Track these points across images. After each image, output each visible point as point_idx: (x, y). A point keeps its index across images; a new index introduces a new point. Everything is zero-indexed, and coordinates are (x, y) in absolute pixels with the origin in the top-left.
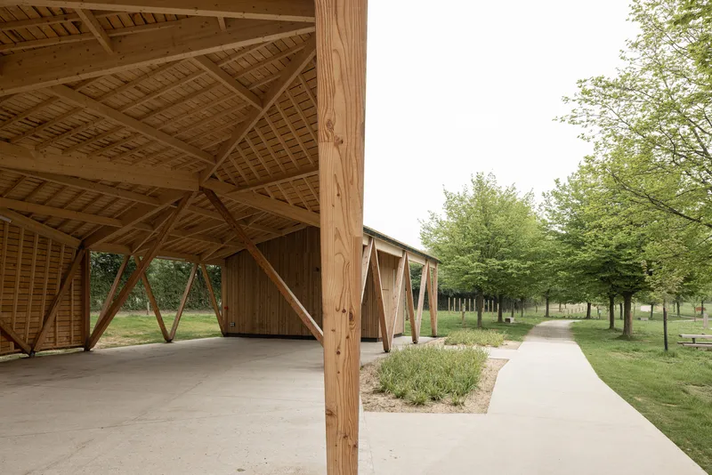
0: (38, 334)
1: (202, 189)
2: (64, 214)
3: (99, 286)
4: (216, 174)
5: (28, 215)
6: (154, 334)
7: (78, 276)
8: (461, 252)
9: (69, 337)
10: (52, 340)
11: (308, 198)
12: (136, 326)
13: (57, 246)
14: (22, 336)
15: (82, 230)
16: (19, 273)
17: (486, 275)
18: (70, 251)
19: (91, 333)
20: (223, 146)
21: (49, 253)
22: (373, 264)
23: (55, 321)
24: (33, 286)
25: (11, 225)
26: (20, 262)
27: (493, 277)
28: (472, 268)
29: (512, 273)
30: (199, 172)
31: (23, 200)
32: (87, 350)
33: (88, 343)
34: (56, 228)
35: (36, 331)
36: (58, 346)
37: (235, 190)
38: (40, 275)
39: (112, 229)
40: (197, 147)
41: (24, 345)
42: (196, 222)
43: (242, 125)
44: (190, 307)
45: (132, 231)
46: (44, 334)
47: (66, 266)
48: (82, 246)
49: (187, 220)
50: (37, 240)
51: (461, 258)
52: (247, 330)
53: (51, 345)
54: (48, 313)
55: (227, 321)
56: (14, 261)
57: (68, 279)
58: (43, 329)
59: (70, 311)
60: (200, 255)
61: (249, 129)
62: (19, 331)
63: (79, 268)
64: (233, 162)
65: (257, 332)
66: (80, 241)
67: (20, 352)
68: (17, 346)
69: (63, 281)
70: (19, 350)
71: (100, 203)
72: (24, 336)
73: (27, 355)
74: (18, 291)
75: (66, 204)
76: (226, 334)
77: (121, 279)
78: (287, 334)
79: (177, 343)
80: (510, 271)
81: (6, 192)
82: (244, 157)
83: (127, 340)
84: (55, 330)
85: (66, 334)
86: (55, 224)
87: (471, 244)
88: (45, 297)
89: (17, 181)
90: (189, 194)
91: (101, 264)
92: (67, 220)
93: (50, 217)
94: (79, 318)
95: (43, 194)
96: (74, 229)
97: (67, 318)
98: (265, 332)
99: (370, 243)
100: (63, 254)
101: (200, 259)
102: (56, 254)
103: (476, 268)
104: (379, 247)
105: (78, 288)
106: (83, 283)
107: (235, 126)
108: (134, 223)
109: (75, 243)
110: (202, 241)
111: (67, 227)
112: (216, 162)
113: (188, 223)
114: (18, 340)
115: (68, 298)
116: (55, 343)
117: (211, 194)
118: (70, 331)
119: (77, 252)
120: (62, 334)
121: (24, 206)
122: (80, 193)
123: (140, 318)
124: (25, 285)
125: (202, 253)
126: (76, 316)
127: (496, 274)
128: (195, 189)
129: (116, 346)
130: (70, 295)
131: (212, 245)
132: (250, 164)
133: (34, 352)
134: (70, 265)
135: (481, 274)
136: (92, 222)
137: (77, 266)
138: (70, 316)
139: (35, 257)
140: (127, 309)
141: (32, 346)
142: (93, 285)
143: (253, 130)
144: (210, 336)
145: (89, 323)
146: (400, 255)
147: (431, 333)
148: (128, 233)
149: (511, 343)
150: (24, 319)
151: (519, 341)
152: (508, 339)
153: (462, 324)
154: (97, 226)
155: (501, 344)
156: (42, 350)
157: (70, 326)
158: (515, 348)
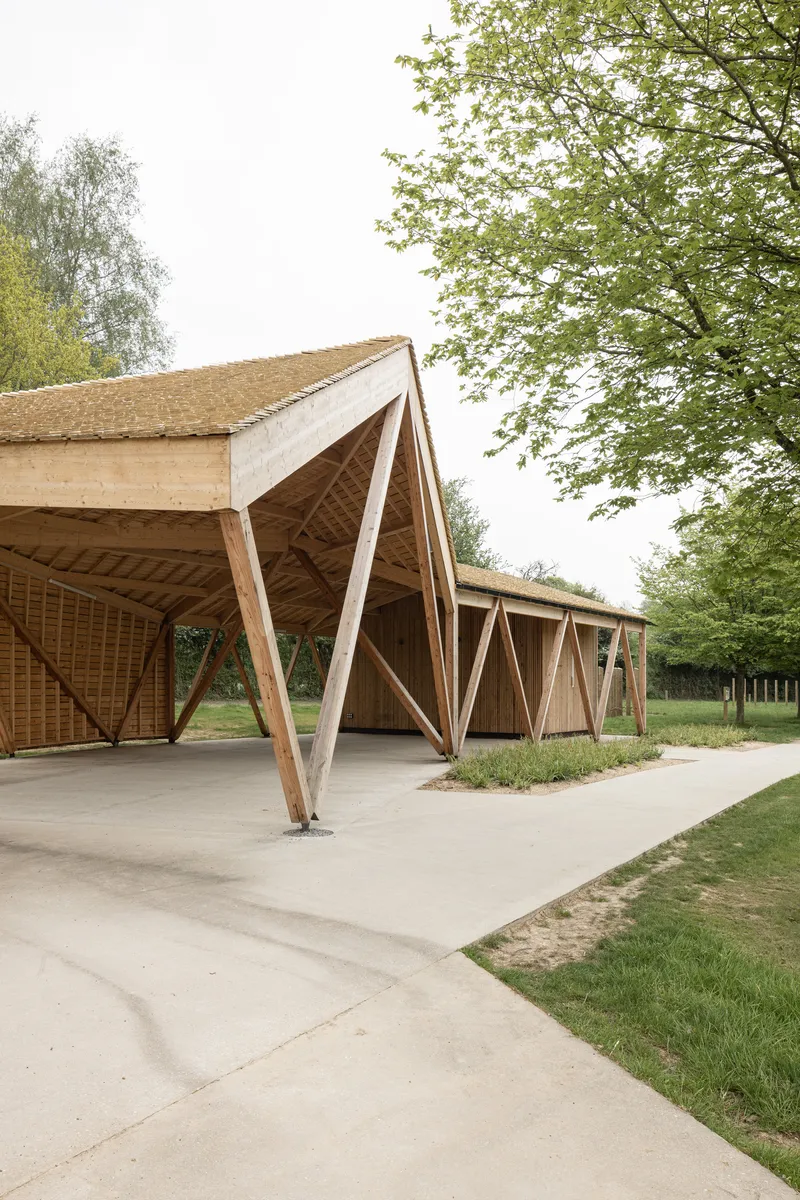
0: (122, 721)
1: (291, 548)
2: (145, 587)
3: (191, 668)
4: (306, 531)
5: (111, 590)
6: (251, 728)
7: (162, 656)
9: (153, 726)
10: (136, 729)
11: (406, 556)
12: (231, 718)
13: (140, 621)
14: (106, 723)
15: (165, 603)
16: (103, 653)
17: (740, 639)
18: (154, 626)
19: (176, 722)
20: (309, 502)
21: (132, 630)
23: (138, 707)
24: (116, 666)
25: (96, 602)
26: (104, 642)
27: (754, 644)
28: (714, 631)
29: (783, 637)
30: (289, 529)
31: (107, 575)
32: (172, 741)
33: (172, 734)
34: (138, 601)
35: (118, 717)
36: (140, 736)
37: (327, 549)
38: (124, 655)
39: (195, 600)
40: (281, 505)
41: (109, 733)
42: (293, 585)
43: (324, 480)
44: (308, 695)
45: (220, 599)
46: (128, 720)
47: (150, 644)
48: (166, 621)
49: (282, 583)
50: (120, 616)
52: (368, 724)
53: (134, 735)
54: (132, 697)
56: (98, 641)
57: (152, 658)
58: (126, 716)
59: (154, 696)
60: (306, 624)
61: (333, 482)
62: (105, 717)
63: (164, 646)
64: (321, 517)
65: (382, 726)
66: (164, 614)
67: (104, 741)
68: (102, 733)
69: (147, 660)
70: (103, 738)
71: (183, 572)
72: (108, 722)
73: (110, 744)
74: (103, 673)
75: (149, 576)
77: (208, 657)
80: (778, 633)
81: (91, 568)
82: (332, 512)
83: (218, 734)
84: (138, 716)
85: (150, 722)
86: (138, 597)
88: (129, 680)
89: (102, 557)
90: (279, 555)
91: (194, 638)
92: (149, 594)
93: (132, 590)
94: (162, 704)
95: (126, 567)
96: (158, 602)
97: (151, 704)
98: (391, 725)
99: (494, 606)
100: (146, 631)
101: (306, 628)
102: (139, 630)
103: (721, 630)
104: (509, 608)
105: (162, 669)
106: (168, 664)
107: (319, 480)
108: (219, 592)
109: (159, 617)
110: (306, 608)
111: (151, 599)
112: (303, 519)
113: (283, 586)
114: (102, 725)
115: (151, 680)
116: (138, 731)
117: (302, 555)
118: (154, 719)
119: (161, 627)
120: (145, 722)
121: (109, 582)
122: (162, 563)
123: (238, 708)
124: (109, 668)
125: (308, 622)
126: (160, 702)
127: (760, 638)
128: (284, 549)
129: (205, 739)
130: (154, 678)
131: (317, 611)
132: (339, 520)
133: (118, 741)
134: (153, 643)
135: (731, 639)
136: (176, 593)
137: (161, 644)
138: (154, 701)
139: (119, 635)
140: (225, 697)
141: (116, 734)
142: (179, 665)
143: (336, 484)
145: (173, 711)
148: (216, 602)
149: (754, 744)
150: (108, 704)
151: (780, 742)
152: (755, 739)
153: (720, 721)
154: (181, 597)
155: (728, 743)
156: (125, 740)
157: (154, 713)
158: (749, 749)
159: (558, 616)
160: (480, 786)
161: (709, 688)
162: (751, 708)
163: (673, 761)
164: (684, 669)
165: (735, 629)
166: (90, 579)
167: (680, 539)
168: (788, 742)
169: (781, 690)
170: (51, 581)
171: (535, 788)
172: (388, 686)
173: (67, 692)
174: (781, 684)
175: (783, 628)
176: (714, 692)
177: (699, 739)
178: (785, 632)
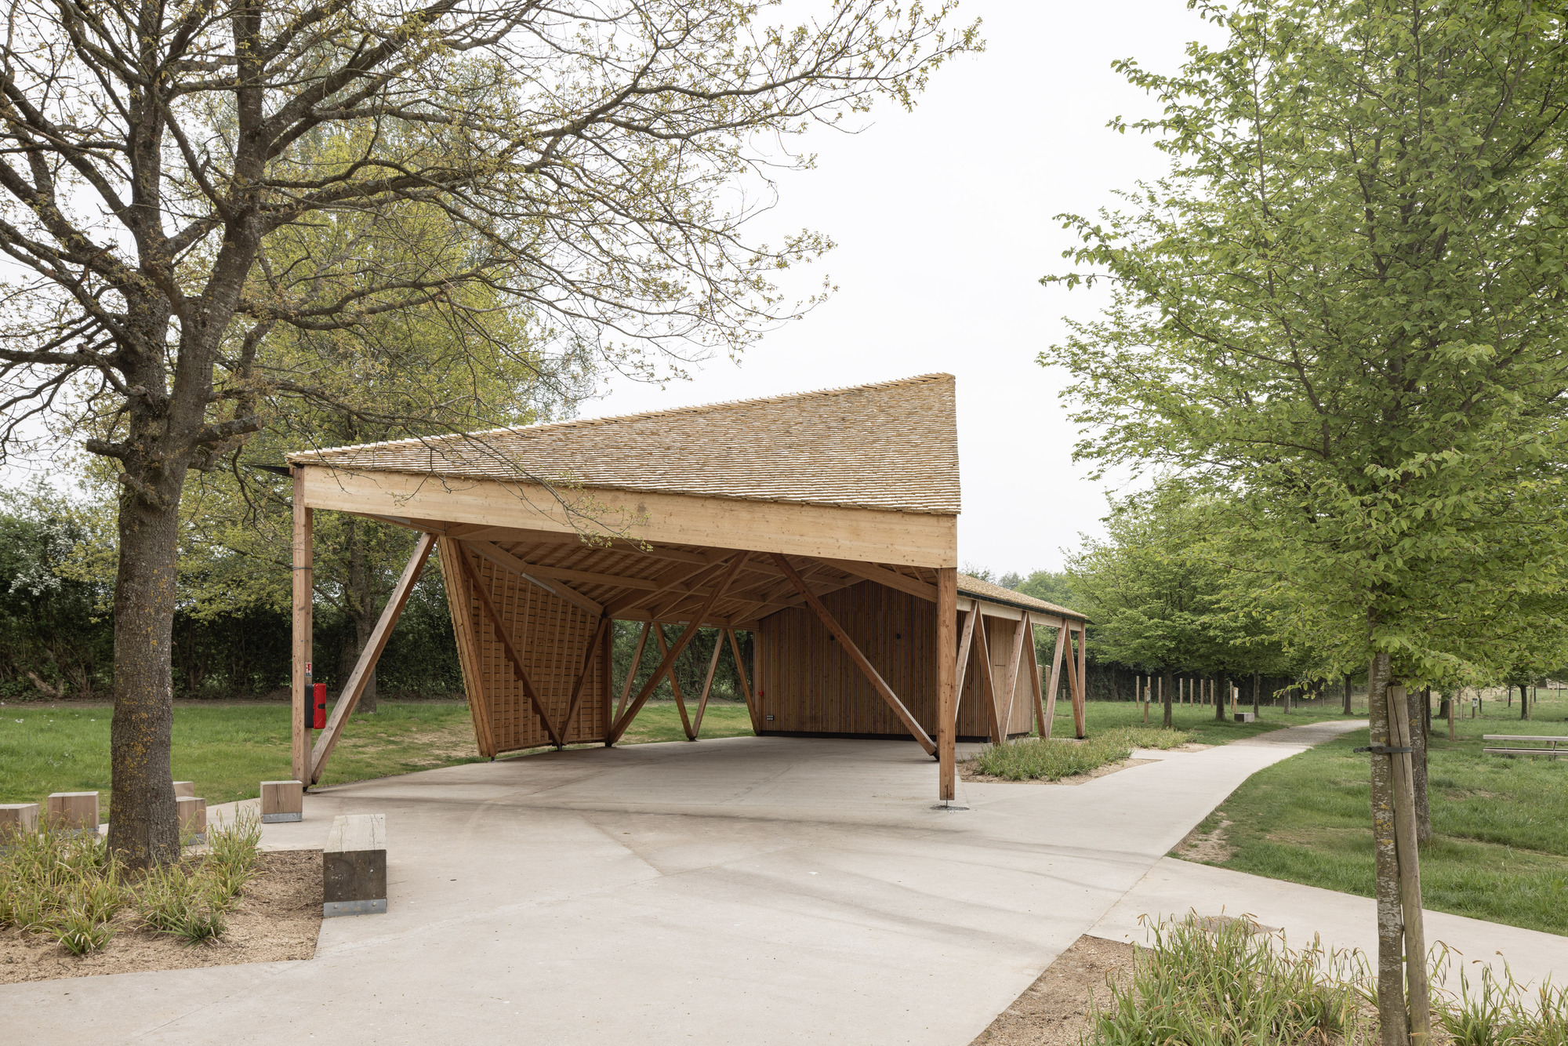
0: (566, 723)
2: (603, 579)
6: (677, 730)
7: (600, 652)
8: (1129, 602)
9: (591, 728)
10: (577, 731)
13: (584, 615)
15: (608, 596)
16: (556, 650)
17: (1172, 638)
18: (595, 620)
19: (613, 724)
21: (578, 625)
22: (978, 634)
23: (579, 708)
24: (564, 664)
25: (554, 596)
27: (1185, 641)
28: (1149, 628)
29: (1215, 636)
31: (570, 568)
32: (608, 745)
33: (610, 737)
34: (585, 594)
35: (564, 719)
36: (581, 739)
38: (570, 652)
39: (644, 593)
41: (556, 735)
46: (571, 722)
47: (591, 640)
48: (605, 614)
51: (1129, 612)
52: (792, 726)
53: (576, 738)
54: (574, 697)
55: (762, 711)
57: (592, 655)
58: (569, 717)
60: (728, 618)
62: (553, 718)
63: (602, 642)
65: (807, 728)
66: (603, 607)
67: (551, 744)
68: (550, 736)
69: (588, 657)
70: (551, 741)
71: (642, 564)
72: (555, 723)
73: (556, 748)
74: (554, 671)
75: (594, 566)
76: (760, 732)
78: (852, 731)
79: (701, 742)
80: (1211, 633)
81: (559, 562)
84: (579, 718)
85: (588, 724)
86: (586, 590)
87: (1146, 590)
88: (572, 679)
89: (575, 551)
92: (583, 584)
93: (585, 582)
94: (601, 704)
96: (601, 595)
97: (589, 705)
98: (820, 728)
99: (973, 608)
100: (588, 625)
101: (729, 621)
102: (583, 625)
103: (1155, 628)
104: (985, 611)
105: (600, 667)
106: (605, 661)
109: (598, 610)
111: (595, 593)
114: (551, 727)
115: (590, 679)
116: (578, 734)
118: (592, 721)
119: (600, 621)
120: (585, 724)
122: (626, 556)
125: (731, 615)
126: (598, 702)
127: (1191, 637)
130: (593, 676)
133: (563, 745)
134: (593, 637)
135: (1164, 637)
136: (624, 586)
137: (599, 639)
138: (592, 702)
139: (568, 631)
140: (656, 697)
141: (561, 736)
144: (738, 735)
145: (610, 713)
146: (1018, 618)
147: (1075, 733)
149: (1196, 746)
150: (556, 704)
151: (1217, 744)
152: (1195, 742)
153: (1143, 723)
154: (625, 590)
155: (1176, 745)
156: (569, 743)
157: (592, 714)
158: (1194, 751)
159: (1015, 616)
160: (1016, 779)
161: (1104, 687)
162: (1179, 710)
163: (1143, 761)
164: (1112, 667)
165: (1167, 627)
166: (556, 573)
167: (1109, 530)
168: (1223, 744)
169: (1207, 690)
170: (524, 575)
171: (1064, 780)
172: (873, 688)
173: (528, 693)
174: (1197, 684)
175: (1215, 628)
176: (1109, 690)
177: (1145, 740)
178: (1217, 632)
